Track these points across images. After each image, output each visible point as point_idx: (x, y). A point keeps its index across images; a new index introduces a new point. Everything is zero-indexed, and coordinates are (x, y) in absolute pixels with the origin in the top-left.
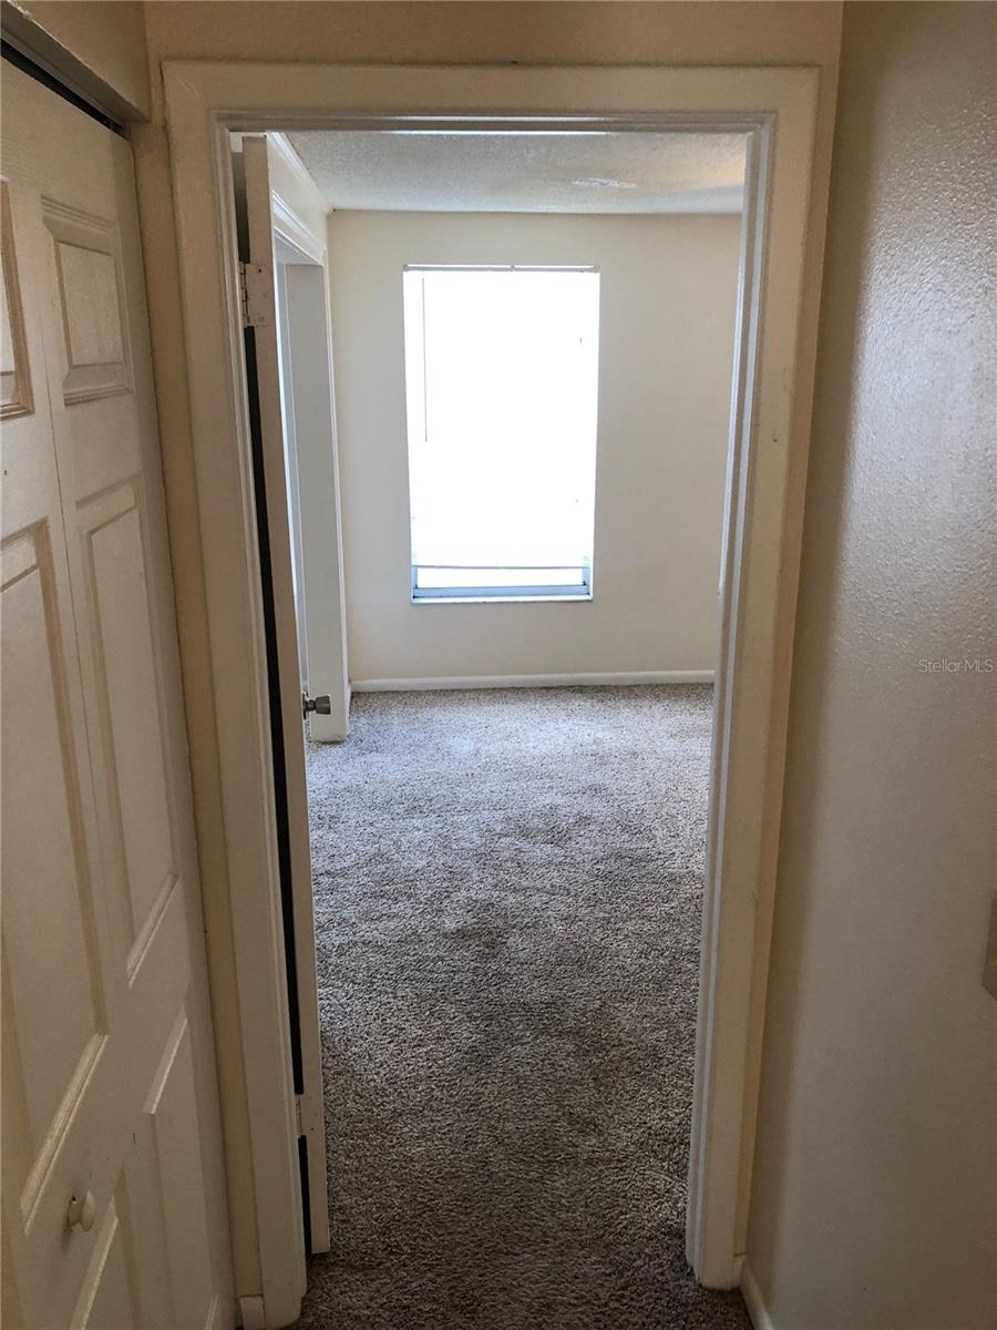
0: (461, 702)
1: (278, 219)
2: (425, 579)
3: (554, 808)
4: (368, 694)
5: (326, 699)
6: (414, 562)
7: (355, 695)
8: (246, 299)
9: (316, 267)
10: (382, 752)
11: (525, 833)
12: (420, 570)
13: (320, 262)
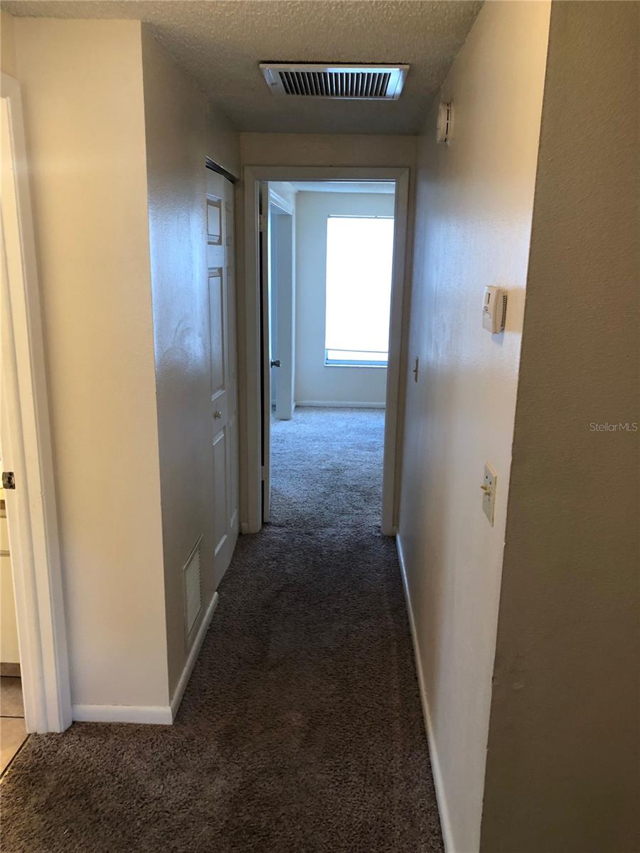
0: (344, 411)
1: (271, 198)
2: (332, 356)
3: (374, 442)
4: (303, 407)
5: (279, 361)
6: (326, 347)
7: (296, 407)
8: (260, 223)
9: (289, 216)
10: (306, 424)
11: (361, 448)
12: (329, 351)
13: (290, 213)
